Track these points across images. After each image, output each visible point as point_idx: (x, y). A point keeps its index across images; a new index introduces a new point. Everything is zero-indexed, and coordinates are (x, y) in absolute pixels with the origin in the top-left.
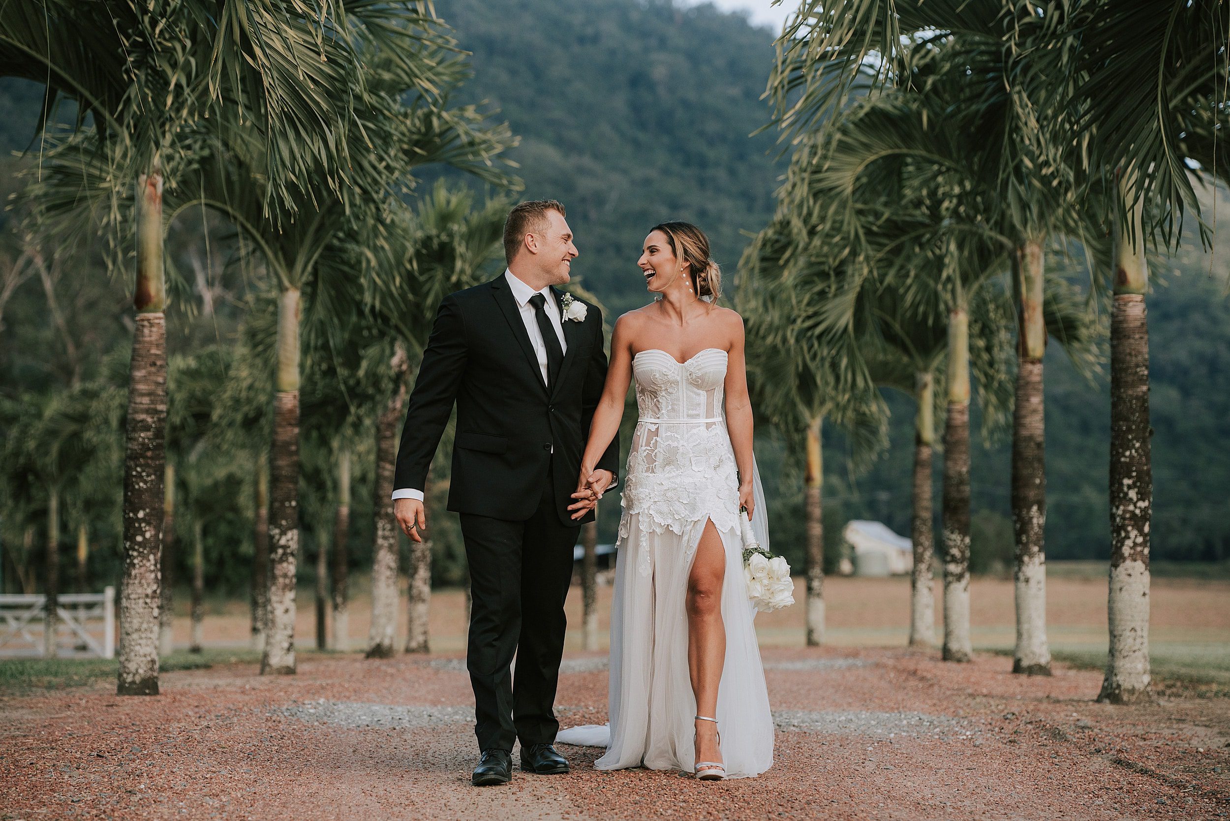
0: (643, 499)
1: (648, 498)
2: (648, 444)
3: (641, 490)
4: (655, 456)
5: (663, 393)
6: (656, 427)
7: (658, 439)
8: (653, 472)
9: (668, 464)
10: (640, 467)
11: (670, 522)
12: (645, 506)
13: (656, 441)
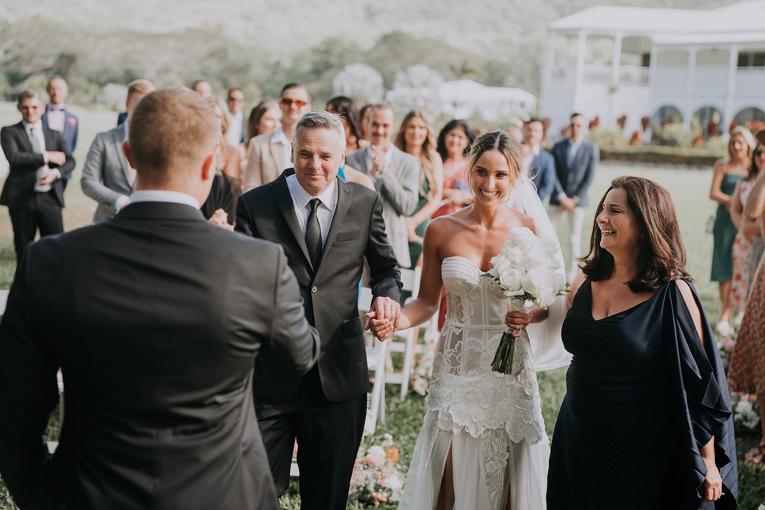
0: (445, 398)
1: (449, 398)
2: (452, 347)
3: (443, 389)
4: (459, 359)
5: (467, 300)
6: (460, 331)
7: (462, 343)
8: (456, 374)
9: (471, 368)
10: (445, 368)
11: (466, 423)
12: (445, 405)
13: (460, 344)
